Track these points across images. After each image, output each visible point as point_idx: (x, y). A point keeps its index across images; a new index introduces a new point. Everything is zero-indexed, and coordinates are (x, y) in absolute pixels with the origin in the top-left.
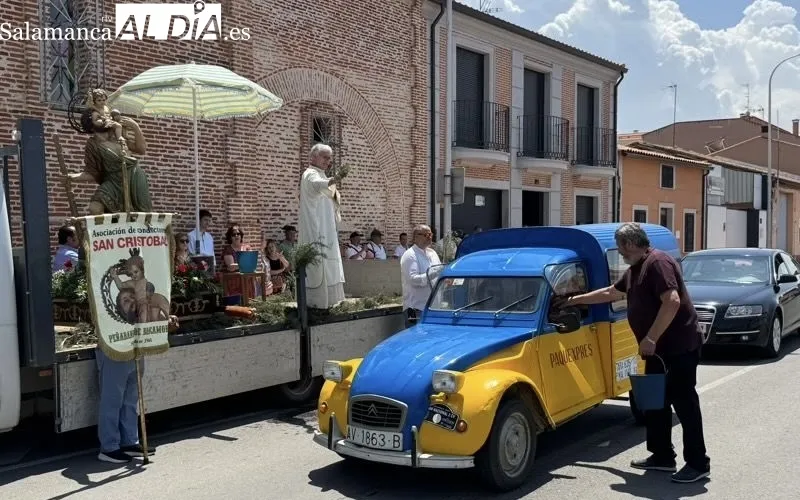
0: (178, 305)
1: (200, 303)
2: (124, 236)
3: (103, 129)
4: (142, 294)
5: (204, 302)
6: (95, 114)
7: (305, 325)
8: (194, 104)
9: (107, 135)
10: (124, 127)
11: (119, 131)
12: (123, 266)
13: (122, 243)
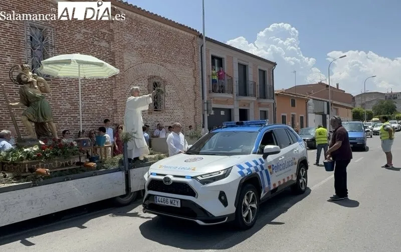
0: (61, 163)
3: (27, 82)
6: (23, 75)
7: (127, 169)
8: (79, 72)
9: (29, 85)
10: (38, 81)
11: (35, 83)
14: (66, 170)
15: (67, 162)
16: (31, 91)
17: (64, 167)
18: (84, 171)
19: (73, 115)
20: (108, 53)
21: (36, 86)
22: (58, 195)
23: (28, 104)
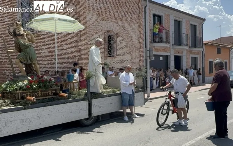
0: (43, 93)
1: (52, 92)
3: (20, 35)
5: (53, 92)
6: (17, 30)
7: (90, 99)
9: (21, 37)
10: (27, 34)
14: (46, 99)
15: (47, 93)
16: (22, 41)
17: (44, 96)
18: (59, 100)
19: (50, 59)
20: (75, 13)
21: (26, 38)
22: (40, 116)
23: (20, 51)
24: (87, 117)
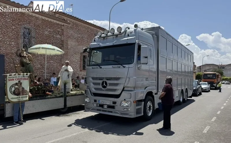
0: (36, 92)
1: (42, 92)
2: (17, 78)
3: (23, 57)
4: (21, 90)
6: (22, 54)
7: (65, 97)
8: (46, 52)
9: (24, 58)
10: (28, 56)
11: (27, 57)
12: (16, 84)
13: (16, 79)
14: (38, 95)
15: (39, 92)
16: (25, 60)
19: (41, 70)
20: (60, 41)
21: (27, 58)
22: (34, 106)
24: (63, 107)
